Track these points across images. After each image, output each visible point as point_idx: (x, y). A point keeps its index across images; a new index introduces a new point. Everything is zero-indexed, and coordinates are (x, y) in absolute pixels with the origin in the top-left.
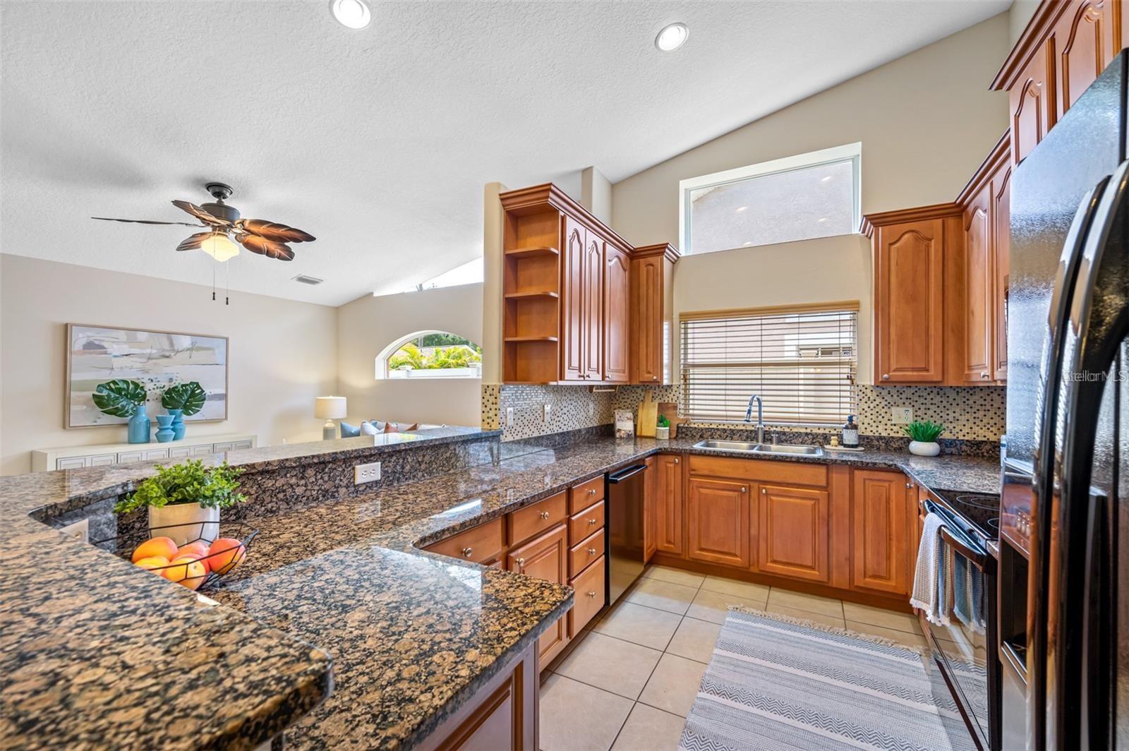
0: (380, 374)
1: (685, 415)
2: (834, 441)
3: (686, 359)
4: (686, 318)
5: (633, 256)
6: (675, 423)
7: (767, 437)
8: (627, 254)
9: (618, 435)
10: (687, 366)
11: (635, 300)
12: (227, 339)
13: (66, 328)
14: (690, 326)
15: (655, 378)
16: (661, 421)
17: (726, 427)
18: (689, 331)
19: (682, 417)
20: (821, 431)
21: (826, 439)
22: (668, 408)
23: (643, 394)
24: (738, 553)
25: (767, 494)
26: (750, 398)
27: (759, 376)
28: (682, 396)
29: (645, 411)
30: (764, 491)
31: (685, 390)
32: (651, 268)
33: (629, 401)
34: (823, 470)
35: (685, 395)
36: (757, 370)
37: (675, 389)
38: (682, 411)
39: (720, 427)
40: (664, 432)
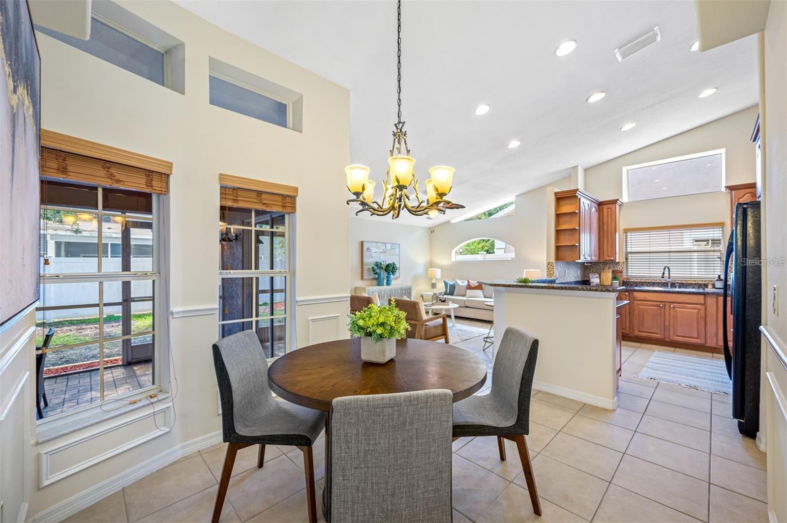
0: (453, 259)
1: (626, 276)
2: (710, 286)
3: (626, 250)
4: (626, 231)
5: (600, 204)
6: (622, 280)
7: (673, 285)
8: (598, 204)
9: (592, 284)
10: (627, 253)
11: (601, 224)
12: (399, 245)
13: (362, 242)
14: (628, 234)
15: (612, 258)
16: (614, 278)
17: (650, 281)
18: (628, 237)
19: (625, 277)
20: (704, 282)
21: (706, 286)
22: (617, 273)
23: (603, 266)
24: (659, 333)
25: (673, 307)
26: (663, 267)
27: (668, 257)
28: (625, 267)
29: (605, 274)
30: (672, 306)
31: (626, 264)
32: (609, 210)
33: (595, 270)
34: (702, 297)
35: (626, 266)
36: (668, 254)
37: (621, 264)
38: (625, 274)
39: (647, 281)
40: (616, 283)
